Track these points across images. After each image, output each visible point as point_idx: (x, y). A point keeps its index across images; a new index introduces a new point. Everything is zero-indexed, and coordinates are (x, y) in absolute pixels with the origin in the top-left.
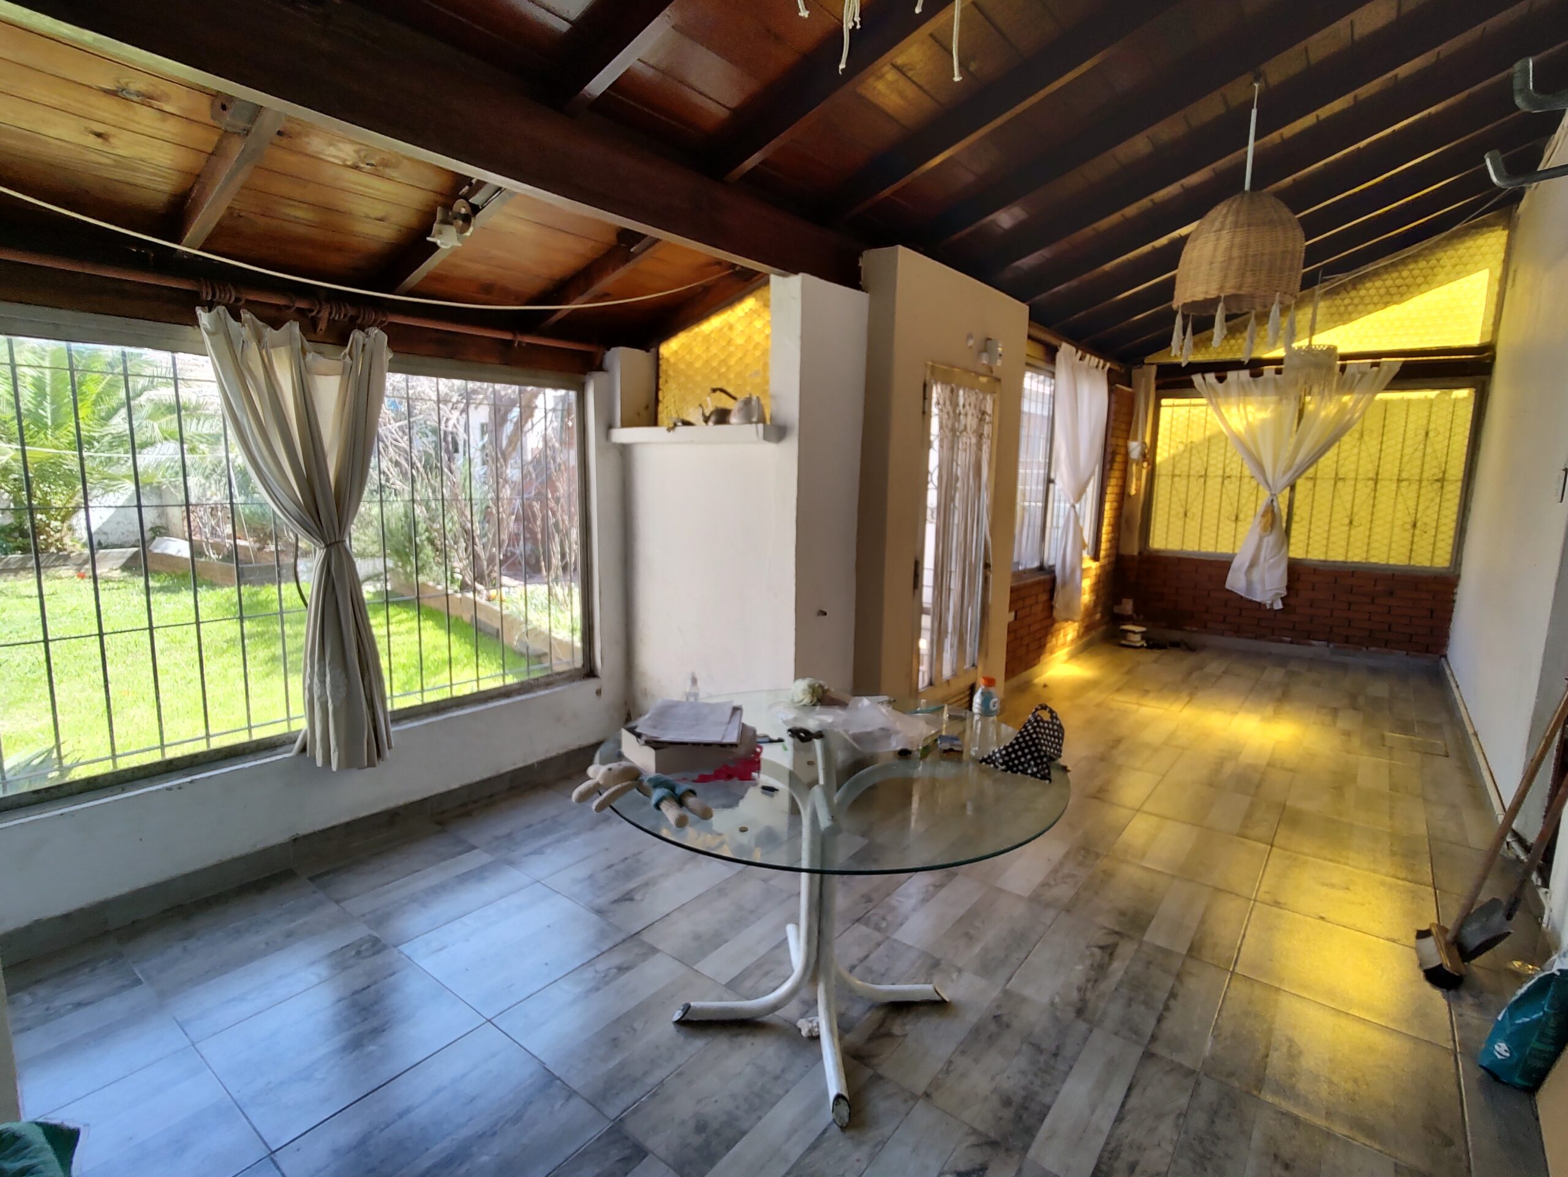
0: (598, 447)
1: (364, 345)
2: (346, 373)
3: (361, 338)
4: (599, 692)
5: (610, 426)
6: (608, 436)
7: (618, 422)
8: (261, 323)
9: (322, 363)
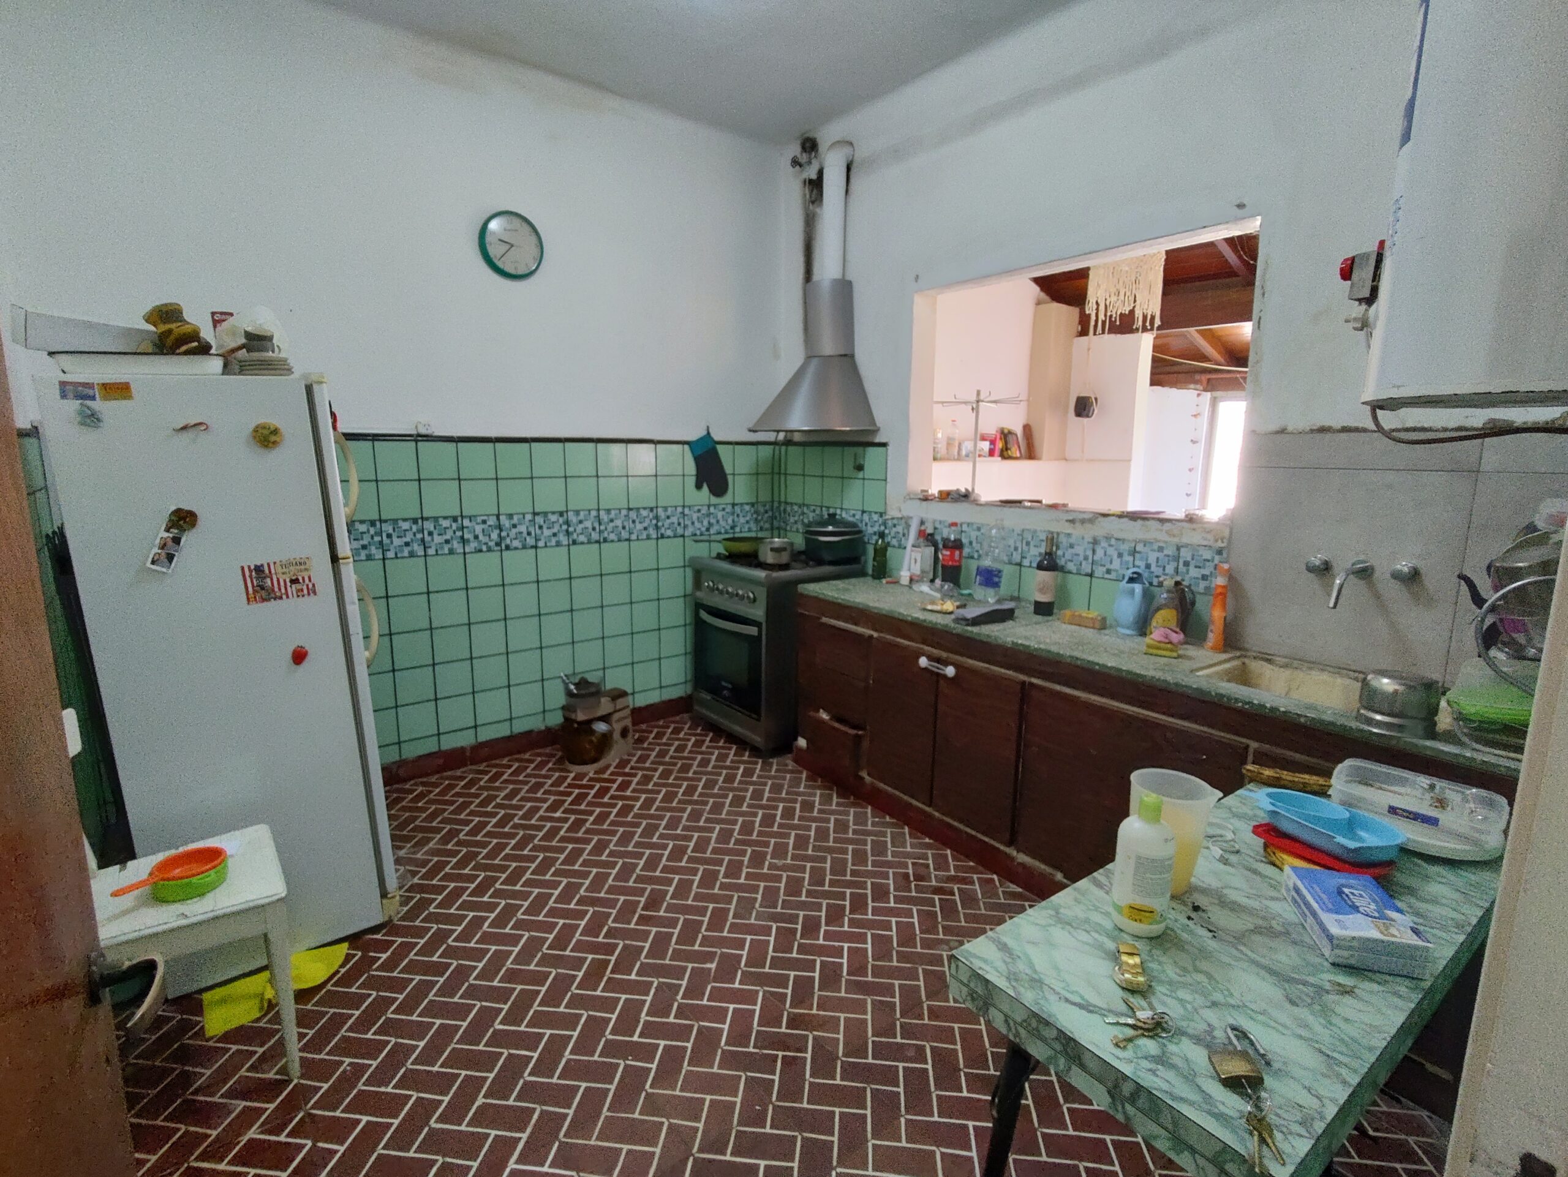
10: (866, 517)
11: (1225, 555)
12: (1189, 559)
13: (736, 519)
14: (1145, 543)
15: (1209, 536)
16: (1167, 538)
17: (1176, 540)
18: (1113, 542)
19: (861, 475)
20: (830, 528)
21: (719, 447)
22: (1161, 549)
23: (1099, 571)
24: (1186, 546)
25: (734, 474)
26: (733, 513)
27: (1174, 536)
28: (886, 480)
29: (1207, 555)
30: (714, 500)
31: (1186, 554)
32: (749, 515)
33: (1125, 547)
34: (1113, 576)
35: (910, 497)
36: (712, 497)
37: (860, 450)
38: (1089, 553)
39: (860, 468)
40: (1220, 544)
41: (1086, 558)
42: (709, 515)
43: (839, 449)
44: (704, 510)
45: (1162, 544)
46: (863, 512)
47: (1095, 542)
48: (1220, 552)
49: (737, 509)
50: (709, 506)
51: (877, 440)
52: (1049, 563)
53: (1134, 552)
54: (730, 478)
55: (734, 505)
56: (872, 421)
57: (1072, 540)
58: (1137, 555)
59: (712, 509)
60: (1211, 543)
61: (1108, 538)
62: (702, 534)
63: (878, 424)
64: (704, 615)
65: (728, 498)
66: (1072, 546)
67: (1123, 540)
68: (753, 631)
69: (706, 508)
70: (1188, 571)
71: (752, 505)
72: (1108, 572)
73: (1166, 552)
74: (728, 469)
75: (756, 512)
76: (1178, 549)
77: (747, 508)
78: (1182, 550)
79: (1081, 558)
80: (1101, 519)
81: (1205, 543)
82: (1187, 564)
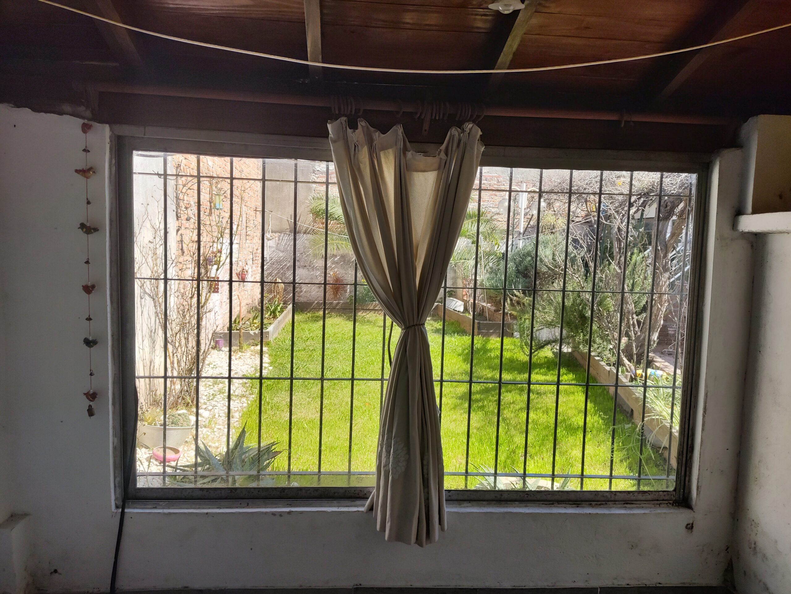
0: (720, 237)
1: (459, 141)
2: (442, 168)
3: (457, 134)
4: (690, 527)
5: (739, 212)
6: (734, 225)
7: (750, 208)
8: (372, 129)
9: (421, 160)
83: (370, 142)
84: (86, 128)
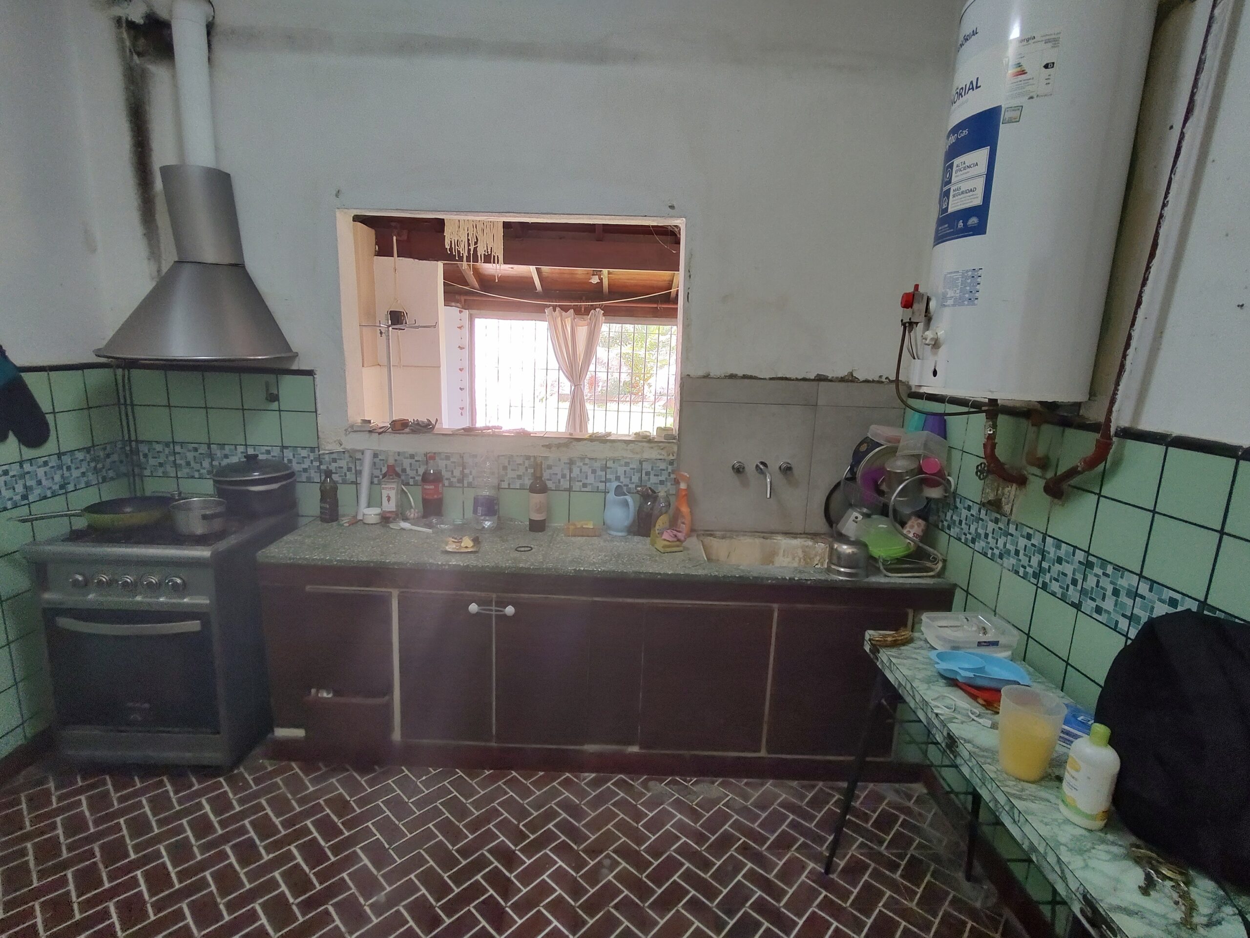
1: (594, 315)
2: (589, 324)
3: (594, 312)
8: (561, 312)
9: (580, 322)
10: (288, 454)
11: (675, 465)
12: (650, 470)
13: (67, 474)
14: (614, 460)
15: (663, 452)
16: (631, 455)
17: (638, 457)
18: (587, 461)
19: (275, 405)
20: (256, 475)
21: (28, 377)
22: (627, 464)
23: (577, 486)
24: (647, 460)
25: (54, 413)
26: (60, 467)
27: (637, 453)
28: (316, 412)
29: (663, 466)
30: (29, 453)
31: (647, 467)
32: (84, 465)
33: (597, 465)
34: (589, 489)
35: (353, 429)
36: (24, 449)
37: (271, 378)
38: (567, 472)
39: (274, 398)
40: (671, 457)
41: (564, 476)
42: (22, 476)
43: (234, 377)
44: (15, 470)
45: (627, 461)
46: (283, 447)
47: (571, 462)
48: (671, 463)
49: (66, 459)
50: (21, 463)
51: (295, 367)
52: (539, 487)
53: (605, 468)
54: (50, 418)
55: (60, 455)
56: (287, 347)
57: (550, 462)
58: (608, 470)
59: (27, 467)
60: (665, 457)
61: (582, 459)
62: (15, 506)
63: (294, 350)
64: (65, 623)
65: (51, 446)
66: (549, 467)
67: (595, 459)
68: (194, 626)
69: (17, 466)
70: (649, 479)
71: (88, 450)
72: (585, 485)
73: (631, 466)
74: (45, 406)
75: (95, 459)
76: (641, 463)
77: (80, 455)
78: (644, 463)
79: (559, 476)
80: (575, 443)
81: (661, 457)
82: (648, 474)
83: (561, 316)
84: (460, 312)
